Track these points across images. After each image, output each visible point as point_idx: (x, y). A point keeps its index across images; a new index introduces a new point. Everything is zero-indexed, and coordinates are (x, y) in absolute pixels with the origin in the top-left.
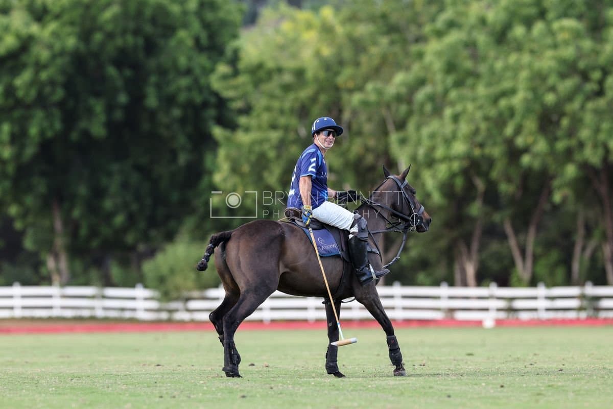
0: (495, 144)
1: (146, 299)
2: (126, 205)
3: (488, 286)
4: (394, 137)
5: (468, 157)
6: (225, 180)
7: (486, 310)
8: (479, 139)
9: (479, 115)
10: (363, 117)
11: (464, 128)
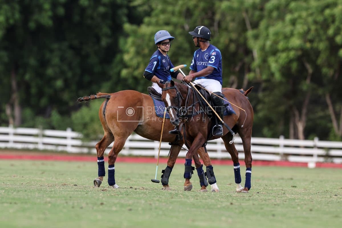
0: (321, 40)
1: (73, 138)
2: (62, 73)
3: (313, 139)
4: (250, 33)
5: (302, 49)
6: (131, 59)
7: (311, 155)
8: (309, 37)
9: (310, 19)
10: (228, 18)
11: (300, 28)
